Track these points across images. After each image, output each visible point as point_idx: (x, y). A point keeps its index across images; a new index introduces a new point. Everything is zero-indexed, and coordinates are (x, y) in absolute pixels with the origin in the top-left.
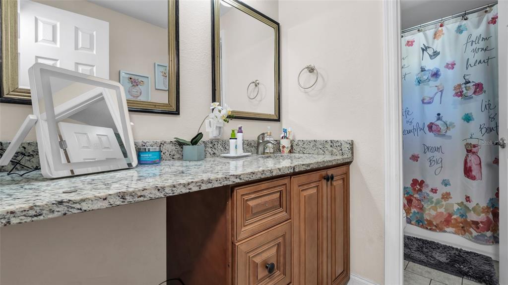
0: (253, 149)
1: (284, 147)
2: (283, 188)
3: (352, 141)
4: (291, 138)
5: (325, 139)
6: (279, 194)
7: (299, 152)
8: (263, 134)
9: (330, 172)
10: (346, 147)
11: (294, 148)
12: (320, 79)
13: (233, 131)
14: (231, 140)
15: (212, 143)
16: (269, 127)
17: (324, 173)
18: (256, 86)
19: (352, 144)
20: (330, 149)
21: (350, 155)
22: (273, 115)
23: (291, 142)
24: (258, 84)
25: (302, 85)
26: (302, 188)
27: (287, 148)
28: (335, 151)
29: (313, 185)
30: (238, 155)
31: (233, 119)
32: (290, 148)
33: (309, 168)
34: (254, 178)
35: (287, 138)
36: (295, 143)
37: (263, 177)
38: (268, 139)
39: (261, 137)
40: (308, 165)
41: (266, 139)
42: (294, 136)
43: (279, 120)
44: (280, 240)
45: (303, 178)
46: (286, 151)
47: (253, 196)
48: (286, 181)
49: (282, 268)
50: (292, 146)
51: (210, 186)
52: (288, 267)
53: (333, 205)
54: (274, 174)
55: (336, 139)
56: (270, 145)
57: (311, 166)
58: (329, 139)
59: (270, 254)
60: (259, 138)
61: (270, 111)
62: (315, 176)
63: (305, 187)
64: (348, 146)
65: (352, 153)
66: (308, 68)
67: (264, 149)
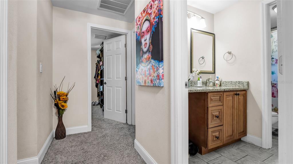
0: (204, 84)
1: (217, 84)
2: (221, 95)
3: (248, 82)
4: (220, 80)
5: (236, 81)
6: (219, 97)
7: (224, 86)
8: (209, 79)
9: (238, 93)
10: (245, 84)
11: (222, 84)
12: (234, 57)
13: (199, 78)
14: (198, 81)
15: (191, 82)
16: (211, 76)
17: (235, 93)
18: (203, 59)
19: (248, 83)
20: (238, 85)
21: (247, 87)
22: (212, 71)
23: (220, 82)
24: (204, 58)
25: (225, 59)
26: (227, 96)
27: (219, 84)
28: (240, 85)
29: (231, 96)
30: (201, 86)
31: (201, 74)
32: (220, 85)
33: (229, 90)
34: (213, 91)
35: (218, 80)
36: (222, 83)
37: (216, 91)
38: (211, 81)
39: (208, 80)
40: (229, 89)
41: (210, 81)
42: (221, 80)
43: (214, 73)
44: (220, 111)
45: (228, 93)
46: (218, 85)
47: (212, 96)
48: (222, 93)
49: (220, 119)
50: (221, 84)
51: (204, 91)
52: (222, 119)
53: (239, 105)
54: (219, 90)
55: (241, 81)
56: (211, 83)
57: (231, 89)
58: (238, 81)
59: (217, 114)
60: (207, 80)
61: (211, 69)
62: (232, 93)
63: (228, 96)
64: (246, 83)
65: (248, 86)
66: (228, 52)
67: (209, 85)
